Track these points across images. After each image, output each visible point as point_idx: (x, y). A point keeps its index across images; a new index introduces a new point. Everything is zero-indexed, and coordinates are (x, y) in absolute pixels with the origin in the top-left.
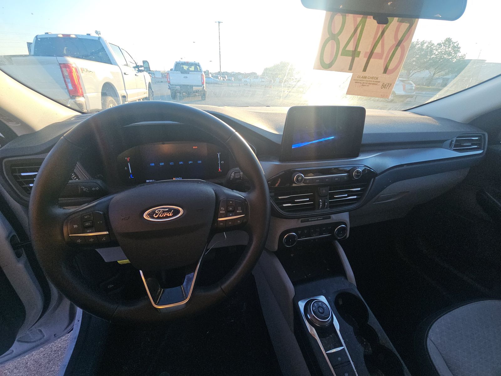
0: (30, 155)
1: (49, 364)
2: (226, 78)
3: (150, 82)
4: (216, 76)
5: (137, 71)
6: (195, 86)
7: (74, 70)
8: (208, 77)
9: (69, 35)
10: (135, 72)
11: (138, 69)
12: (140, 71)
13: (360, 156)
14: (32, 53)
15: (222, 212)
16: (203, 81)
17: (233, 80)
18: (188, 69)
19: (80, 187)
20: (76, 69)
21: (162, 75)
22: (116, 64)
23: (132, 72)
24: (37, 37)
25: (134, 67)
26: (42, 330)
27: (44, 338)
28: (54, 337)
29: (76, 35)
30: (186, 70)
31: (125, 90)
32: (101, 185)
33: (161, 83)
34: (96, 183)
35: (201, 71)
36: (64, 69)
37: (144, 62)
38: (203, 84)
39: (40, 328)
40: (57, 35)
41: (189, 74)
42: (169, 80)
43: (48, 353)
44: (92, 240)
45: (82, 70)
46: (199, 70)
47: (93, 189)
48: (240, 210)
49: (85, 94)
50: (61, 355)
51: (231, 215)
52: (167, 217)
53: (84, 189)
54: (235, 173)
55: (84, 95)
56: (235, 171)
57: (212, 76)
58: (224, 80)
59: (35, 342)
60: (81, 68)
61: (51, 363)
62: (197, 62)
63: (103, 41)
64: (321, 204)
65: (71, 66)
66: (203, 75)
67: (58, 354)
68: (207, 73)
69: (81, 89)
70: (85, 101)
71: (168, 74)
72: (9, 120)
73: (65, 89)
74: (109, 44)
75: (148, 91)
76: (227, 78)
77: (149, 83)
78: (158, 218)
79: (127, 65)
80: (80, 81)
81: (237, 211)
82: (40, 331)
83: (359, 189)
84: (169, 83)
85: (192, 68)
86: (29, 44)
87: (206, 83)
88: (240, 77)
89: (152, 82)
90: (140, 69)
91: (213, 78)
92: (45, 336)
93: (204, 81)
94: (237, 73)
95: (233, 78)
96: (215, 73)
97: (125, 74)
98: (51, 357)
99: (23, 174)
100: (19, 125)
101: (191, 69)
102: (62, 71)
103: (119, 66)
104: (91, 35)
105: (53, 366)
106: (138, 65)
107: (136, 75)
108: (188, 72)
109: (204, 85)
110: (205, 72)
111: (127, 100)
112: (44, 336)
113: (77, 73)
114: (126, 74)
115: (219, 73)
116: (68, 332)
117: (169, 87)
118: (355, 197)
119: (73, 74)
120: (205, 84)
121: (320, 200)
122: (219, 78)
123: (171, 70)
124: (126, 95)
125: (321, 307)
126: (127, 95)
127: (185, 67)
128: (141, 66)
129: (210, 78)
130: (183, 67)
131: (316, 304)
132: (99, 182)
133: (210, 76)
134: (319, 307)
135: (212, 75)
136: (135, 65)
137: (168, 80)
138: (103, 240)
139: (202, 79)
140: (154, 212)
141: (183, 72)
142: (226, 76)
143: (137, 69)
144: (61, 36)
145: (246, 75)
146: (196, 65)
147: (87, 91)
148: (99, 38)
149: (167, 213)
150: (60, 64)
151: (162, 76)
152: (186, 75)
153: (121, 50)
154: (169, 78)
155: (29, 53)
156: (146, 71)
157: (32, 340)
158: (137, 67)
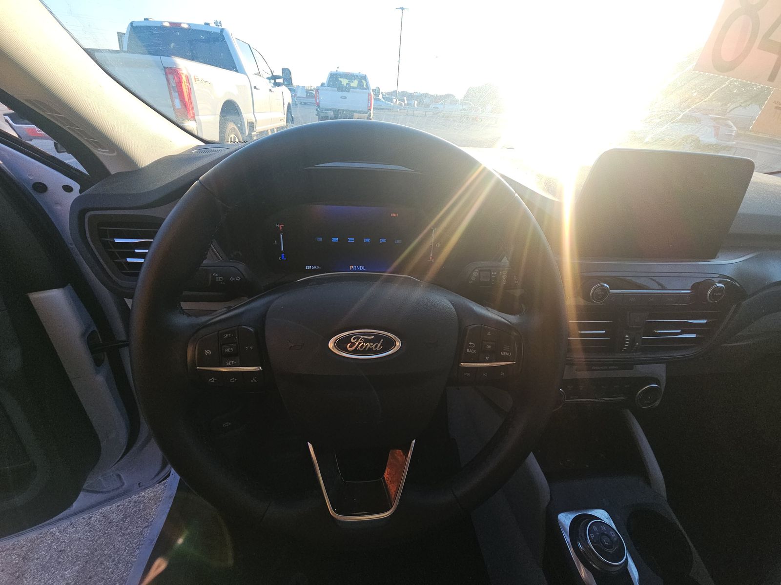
0: (130, 208)
1: (124, 521)
2: (404, 102)
3: (291, 102)
4: (389, 97)
5: (273, 85)
6: (356, 112)
7: (184, 79)
8: (376, 100)
9: (180, 24)
10: (269, 85)
11: (275, 81)
12: (277, 85)
13: (718, 258)
14: (125, 48)
15: (471, 351)
16: (369, 105)
17: (416, 105)
18: (348, 84)
19: (210, 275)
20: (187, 78)
21: (307, 93)
22: (243, 72)
23: (265, 85)
24: (132, 23)
25: (268, 78)
26: (122, 476)
27: (123, 487)
28: (138, 487)
29: (189, 24)
30: (345, 85)
31: (254, 113)
32: (244, 273)
33: (305, 106)
34: (236, 268)
35: (368, 88)
36: (170, 76)
37: (284, 70)
38: (369, 110)
39: (118, 472)
40: (162, 22)
41: (349, 92)
42: (318, 101)
43: (124, 505)
44: (233, 380)
45: (195, 79)
46: (365, 86)
47: (232, 279)
48: (507, 351)
49: (198, 117)
50: (144, 509)
51: (487, 358)
52: (370, 351)
53: (217, 278)
54: (480, 271)
55: (196, 117)
56: (480, 269)
57: (383, 98)
58: (401, 104)
59: (108, 492)
60: (194, 77)
61: (127, 521)
62: (363, 73)
63: (227, 34)
64: (627, 344)
65: (181, 72)
66: (370, 95)
67: (139, 507)
68: (377, 92)
69: (193, 108)
70: (197, 128)
71: (317, 90)
72: (99, 145)
73: (171, 107)
74: (235, 40)
75: (285, 116)
76: (406, 102)
77: (289, 104)
78: (355, 352)
79: (259, 74)
80: (192, 96)
81: (502, 354)
82: (119, 476)
83: (705, 321)
84: (318, 105)
85: (355, 84)
86: (120, 35)
87: (374, 108)
88: (426, 100)
89: (293, 104)
90: (278, 81)
91: (384, 101)
92: (126, 484)
93: (371, 105)
94: (423, 94)
95: (416, 102)
96: (388, 94)
97: (255, 88)
98: (128, 510)
99: (117, 240)
100: (115, 154)
101: (352, 85)
102: (168, 80)
103: (247, 76)
104: (210, 25)
105: (130, 527)
106: (274, 74)
107: (270, 90)
108: (347, 89)
109: (372, 112)
110: (373, 91)
111: (255, 129)
112: (123, 484)
113: (188, 84)
114: (257, 88)
115: (395, 93)
116: (159, 481)
117: (318, 112)
118: (694, 336)
119: (183, 85)
120: (372, 110)
121: (627, 336)
122: (395, 100)
123: (323, 85)
124: (253, 120)
125: (606, 535)
126: (256, 121)
127: (345, 82)
128: (279, 77)
129: (379, 100)
130: (341, 81)
131: (594, 527)
132: (241, 266)
133: (380, 97)
134: (603, 534)
135: (383, 95)
136: (270, 75)
137: (316, 100)
138: (252, 381)
139: (369, 100)
140: (347, 340)
141: (341, 88)
142: (405, 98)
143: (272, 81)
144: (167, 24)
145: (436, 99)
146: (362, 78)
147: (200, 113)
148: (222, 30)
149: (372, 344)
150: (165, 68)
151: (307, 95)
152: (344, 94)
153: (253, 50)
154: (318, 98)
155: (120, 48)
156: (286, 86)
157: (105, 490)
158: (274, 77)
